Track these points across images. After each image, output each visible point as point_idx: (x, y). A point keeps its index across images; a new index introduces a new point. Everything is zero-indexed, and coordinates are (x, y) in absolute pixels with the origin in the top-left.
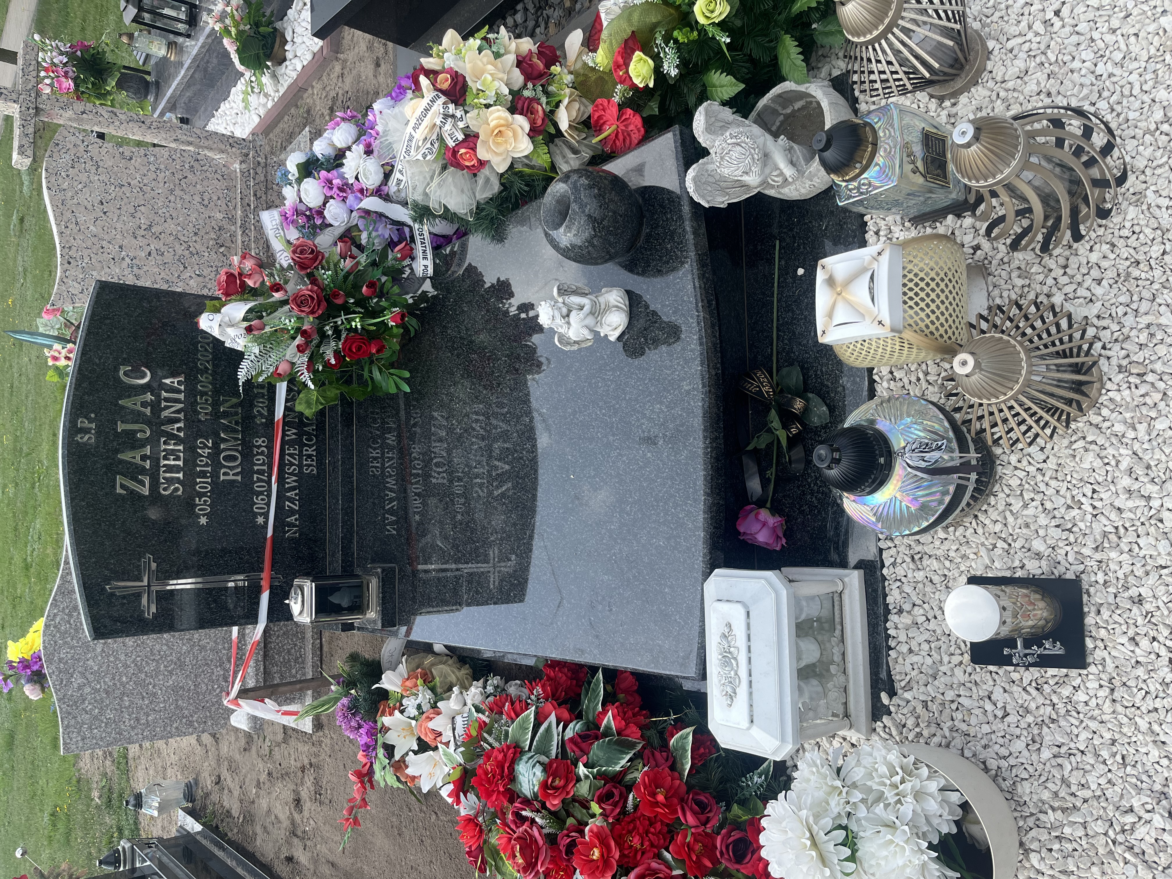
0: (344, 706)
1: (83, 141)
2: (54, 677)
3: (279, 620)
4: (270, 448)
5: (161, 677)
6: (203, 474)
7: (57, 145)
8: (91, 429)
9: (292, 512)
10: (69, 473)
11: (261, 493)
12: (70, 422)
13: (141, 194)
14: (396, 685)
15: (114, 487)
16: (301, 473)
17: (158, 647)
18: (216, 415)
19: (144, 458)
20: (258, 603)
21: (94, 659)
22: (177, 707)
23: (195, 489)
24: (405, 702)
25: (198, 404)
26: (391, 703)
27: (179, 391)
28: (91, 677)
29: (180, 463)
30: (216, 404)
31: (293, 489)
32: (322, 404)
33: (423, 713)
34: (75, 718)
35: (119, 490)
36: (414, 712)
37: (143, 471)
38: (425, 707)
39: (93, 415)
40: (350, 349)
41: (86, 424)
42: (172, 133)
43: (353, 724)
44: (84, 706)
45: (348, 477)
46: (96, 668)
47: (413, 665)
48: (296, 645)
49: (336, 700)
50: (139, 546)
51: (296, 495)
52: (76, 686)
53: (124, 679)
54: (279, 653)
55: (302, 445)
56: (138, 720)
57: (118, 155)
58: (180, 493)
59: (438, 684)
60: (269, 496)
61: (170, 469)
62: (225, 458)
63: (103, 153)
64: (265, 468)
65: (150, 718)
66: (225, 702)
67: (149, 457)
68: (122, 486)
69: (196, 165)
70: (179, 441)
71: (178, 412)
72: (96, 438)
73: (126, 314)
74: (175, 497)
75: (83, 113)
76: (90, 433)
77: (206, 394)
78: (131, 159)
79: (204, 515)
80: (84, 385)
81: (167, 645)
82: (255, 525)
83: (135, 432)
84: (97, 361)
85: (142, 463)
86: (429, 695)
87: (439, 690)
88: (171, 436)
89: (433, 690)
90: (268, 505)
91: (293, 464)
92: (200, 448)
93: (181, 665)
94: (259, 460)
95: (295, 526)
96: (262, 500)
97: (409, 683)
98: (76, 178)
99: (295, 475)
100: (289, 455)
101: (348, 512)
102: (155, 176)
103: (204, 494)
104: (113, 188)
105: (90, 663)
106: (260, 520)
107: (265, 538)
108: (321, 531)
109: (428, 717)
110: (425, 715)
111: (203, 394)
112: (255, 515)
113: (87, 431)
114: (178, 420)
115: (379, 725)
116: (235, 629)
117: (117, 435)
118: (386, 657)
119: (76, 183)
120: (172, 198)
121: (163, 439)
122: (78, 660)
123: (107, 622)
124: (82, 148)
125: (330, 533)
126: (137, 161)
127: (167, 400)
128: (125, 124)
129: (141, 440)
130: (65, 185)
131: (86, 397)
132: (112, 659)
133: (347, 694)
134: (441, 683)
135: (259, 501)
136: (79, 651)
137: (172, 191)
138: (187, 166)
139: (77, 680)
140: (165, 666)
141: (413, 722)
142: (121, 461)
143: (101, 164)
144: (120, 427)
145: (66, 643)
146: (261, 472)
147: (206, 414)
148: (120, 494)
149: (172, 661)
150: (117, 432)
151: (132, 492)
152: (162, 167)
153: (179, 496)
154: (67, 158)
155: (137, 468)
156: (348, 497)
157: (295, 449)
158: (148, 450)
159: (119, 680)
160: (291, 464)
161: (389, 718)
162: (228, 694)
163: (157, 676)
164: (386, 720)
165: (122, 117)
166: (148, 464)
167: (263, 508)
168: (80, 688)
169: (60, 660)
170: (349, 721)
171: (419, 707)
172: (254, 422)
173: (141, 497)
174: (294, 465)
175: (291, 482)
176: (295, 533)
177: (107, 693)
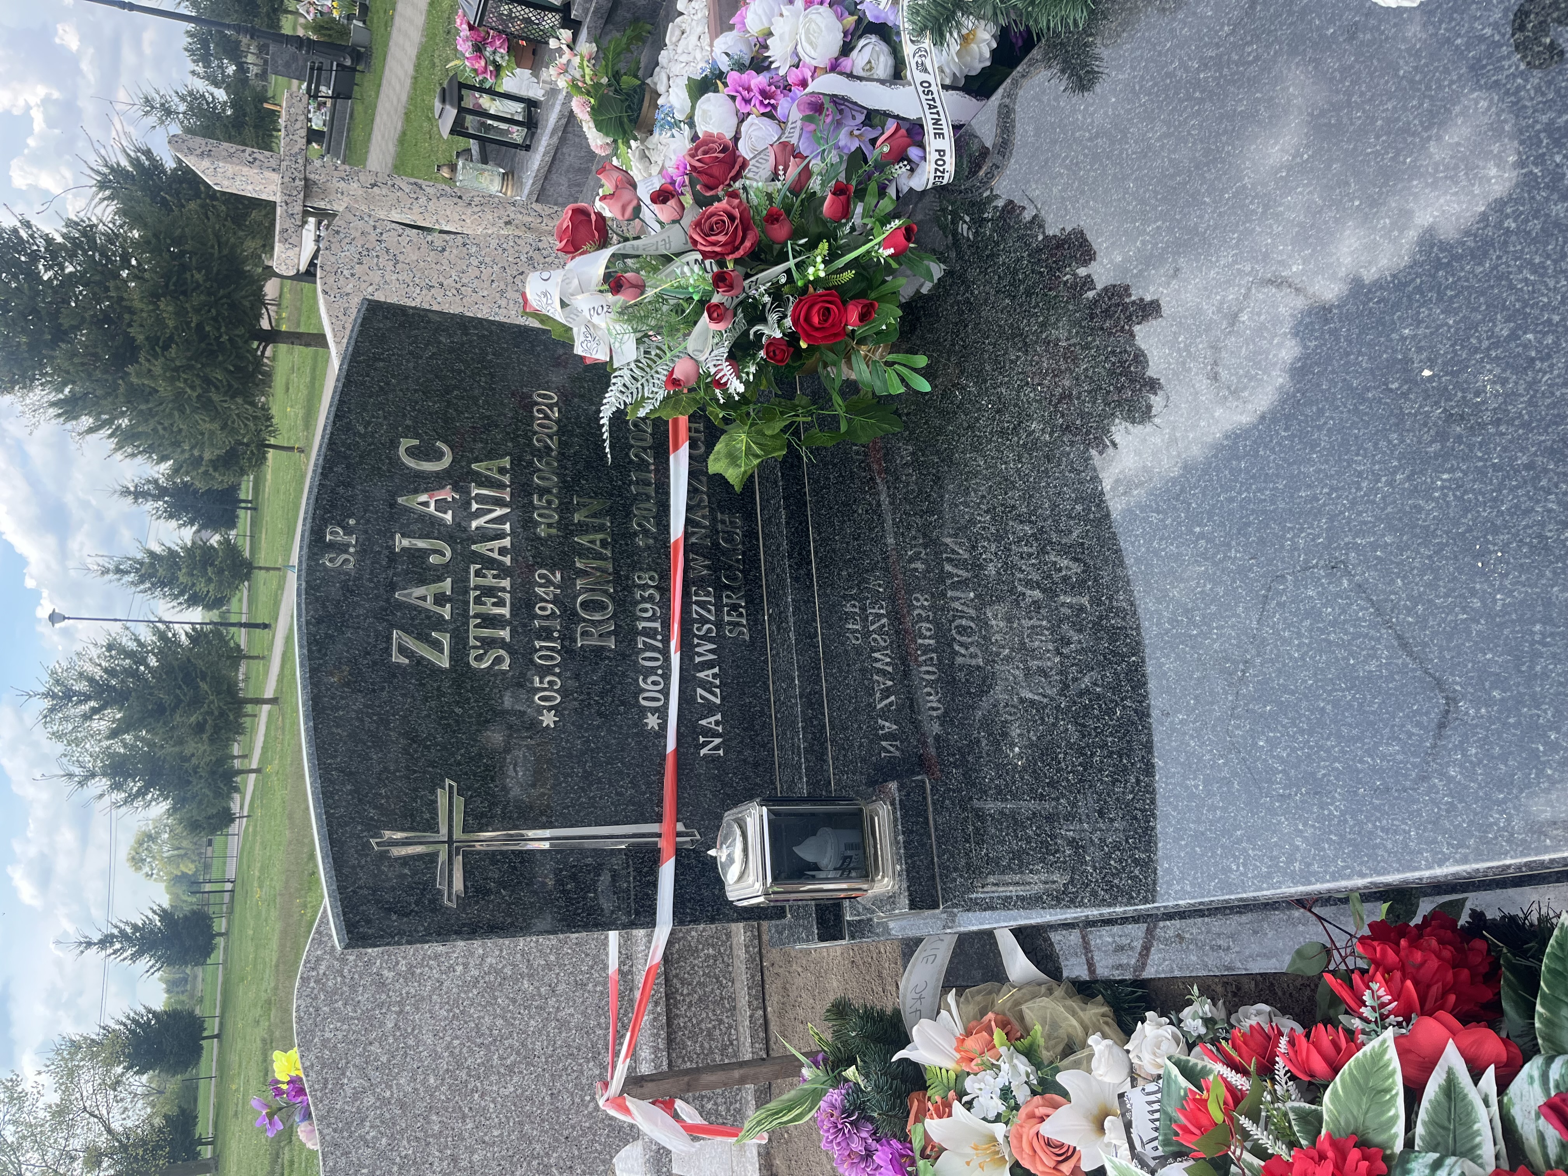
0: (833, 1106)
1: (375, 228)
2: (313, 1075)
3: (696, 921)
4: (664, 590)
5: (494, 1078)
6: (546, 633)
7: (338, 232)
8: (348, 545)
9: (711, 709)
10: (308, 623)
11: (652, 671)
12: (312, 531)
13: (458, 297)
14: (942, 1052)
15: (387, 651)
16: (720, 636)
17: (487, 1020)
18: (567, 528)
19: (440, 599)
20: (654, 885)
21: (381, 1040)
22: (523, 1136)
23: (532, 661)
24: (969, 1084)
25: (535, 508)
26: (935, 1095)
27: (501, 486)
28: (375, 1076)
29: (505, 611)
30: (565, 509)
31: (709, 665)
32: (757, 456)
33: (1017, 1107)
34: (346, 1154)
35: (397, 658)
36: (997, 1106)
37: (439, 623)
38: (1021, 1094)
39: (352, 522)
40: (807, 319)
41: (341, 536)
42: (502, 212)
43: (857, 1146)
44: (362, 1132)
45: (807, 636)
46: (384, 1059)
47: (971, 1009)
48: (721, 1022)
49: (816, 1095)
50: (432, 764)
51: (715, 676)
52: (349, 1092)
53: (432, 1081)
54: (693, 1037)
55: (720, 588)
56: (454, 1159)
57: (424, 245)
58: (505, 666)
59: (1041, 1041)
60: (666, 677)
61: (489, 621)
62: (585, 605)
63: (404, 243)
64: (657, 625)
65: (476, 1157)
66: (601, 1103)
67: (449, 600)
68: (402, 650)
69: (536, 256)
70: (503, 572)
71: (500, 520)
72: (357, 561)
73: (411, 353)
74: (495, 675)
75: (373, 185)
76: (346, 551)
77: (548, 491)
78: (444, 250)
79: (549, 709)
80: (339, 469)
81: (503, 1017)
82: (643, 733)
83: (426, 553)
84: (361, 429)
85: (438, 609)
86: (1023, 1065)
87: (1046, 1055)
88: (489, 563)
89: (1030, 1054)
90: (666, 692)
91: (705, 621)
92: (541, 585)
93: (528, 1059)
94: (645, 610)
95: (717, 735)
96: (654, 683)
97: (973, 1044)
98: (365, 278)
99: (711, 640)
100: (697, 603)
101: (812, 701)
102: (478, 273)
103: (549, 670)
104: (418, 290)
105: (375, 1048)
106: (652, 721)
107: (663, 757)
108: (764, 746)
109: (1031, 1116)
110: (1023, 1112)
111: (543, 492)
112: (643, 711)
113: (343, 548)
114: (501, 536)
115: (917, 1143)
116: (613, 936)
117: (393, 558)
118: (909, 1002)
119: (364, 285)
120: (503, 302)
121: (473, 568)
122: (355, 1043)
123: (372, 910)
124: (373, 237)
125: (781, 748)
126: (452, 253)
127: (480, 499)
128: (434, 200)
129: (435, 568)
130: (349, 289)
131: (341, 490)
132: (411, 1042)
133: (839, 1080)
134: (1048, 1037)
135: (649, 686)
136: (356, 1025)
137: (502, 292)
138: (523, 258)
139: (353, 1082)
140: (501, 1058)
141: (999, 1130)
142: (401, 605)
143: (401, 258)
144: (401, 542)
145: (334, 1011)
146: (650, 633)
147: (550, 526)
148: (399, 665)
149: (511, 1047)
150: (392, 552)
151: (419, 661)
152: (487, 260)
153: (504, 672)
154: (351, 252)
155: (429, 618)
156: (811, 674)
157: (708, 594)
158: (447, 585)
159: (424, 1081)
160: (704, 621)
161: (937, 1121)
162: (606, 1085)
163: (487, 1077)
164: (935, 1127)
165: (430, 191)
166: (446, 612)
167: (658, 700)
168: (357, 1096)
169: (325, 1042)
170: (847, 1139)
171: (1006, 1093)
172: (633, 544)
173: (436, 671)
174: (708, 621)
175: (705, 651)
176: (716, 748)
177: (403, 1106)
